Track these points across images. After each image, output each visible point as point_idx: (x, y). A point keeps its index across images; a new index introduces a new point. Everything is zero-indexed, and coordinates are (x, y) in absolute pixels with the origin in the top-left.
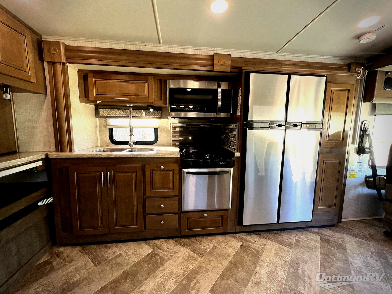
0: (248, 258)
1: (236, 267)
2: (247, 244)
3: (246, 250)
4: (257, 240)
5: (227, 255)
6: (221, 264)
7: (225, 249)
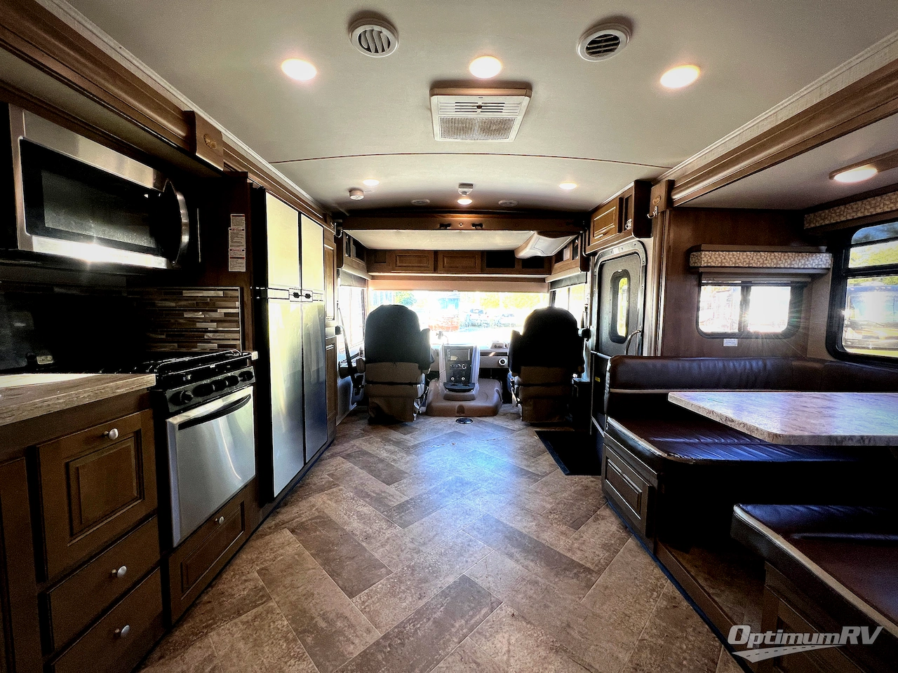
0: (322, 533)
1: (330, 551)
2: (294, 524)
3: (306, 529)
4: (295, 509)
5: (296, 556)
6: (309, 569)
7: (282, 555)
